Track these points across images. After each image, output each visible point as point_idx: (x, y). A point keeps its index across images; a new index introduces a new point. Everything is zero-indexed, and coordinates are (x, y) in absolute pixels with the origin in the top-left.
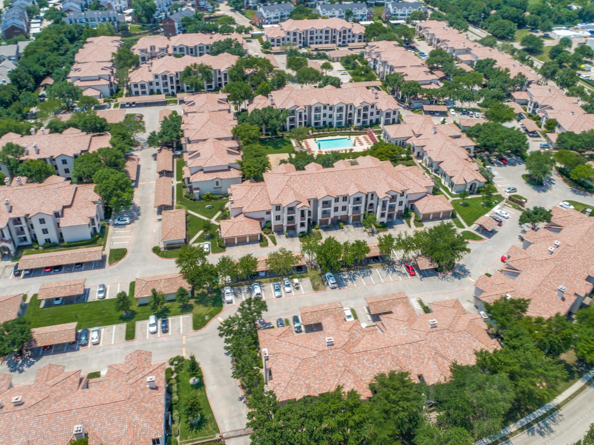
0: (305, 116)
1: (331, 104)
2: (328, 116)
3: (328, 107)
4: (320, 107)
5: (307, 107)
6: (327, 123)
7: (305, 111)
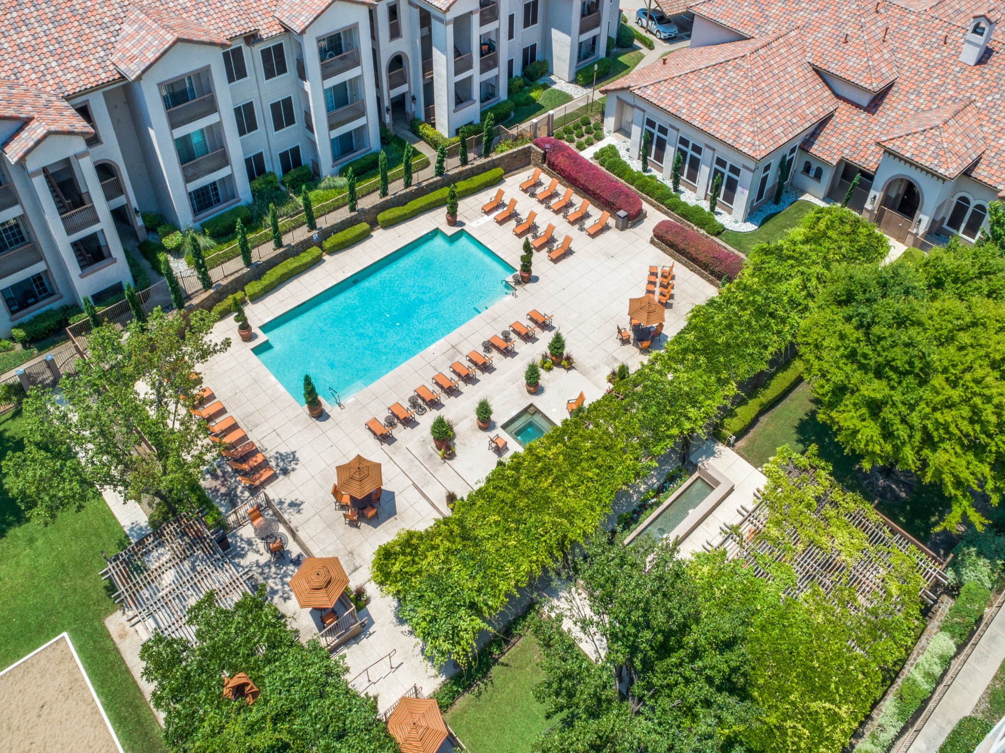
0: (105, 170)
1: (268, 30)
2: (264, 116)
3: (253, 57)
4: (203, 75)
5: (99, 106)
6: (273, 166)
7: (93, 140)
